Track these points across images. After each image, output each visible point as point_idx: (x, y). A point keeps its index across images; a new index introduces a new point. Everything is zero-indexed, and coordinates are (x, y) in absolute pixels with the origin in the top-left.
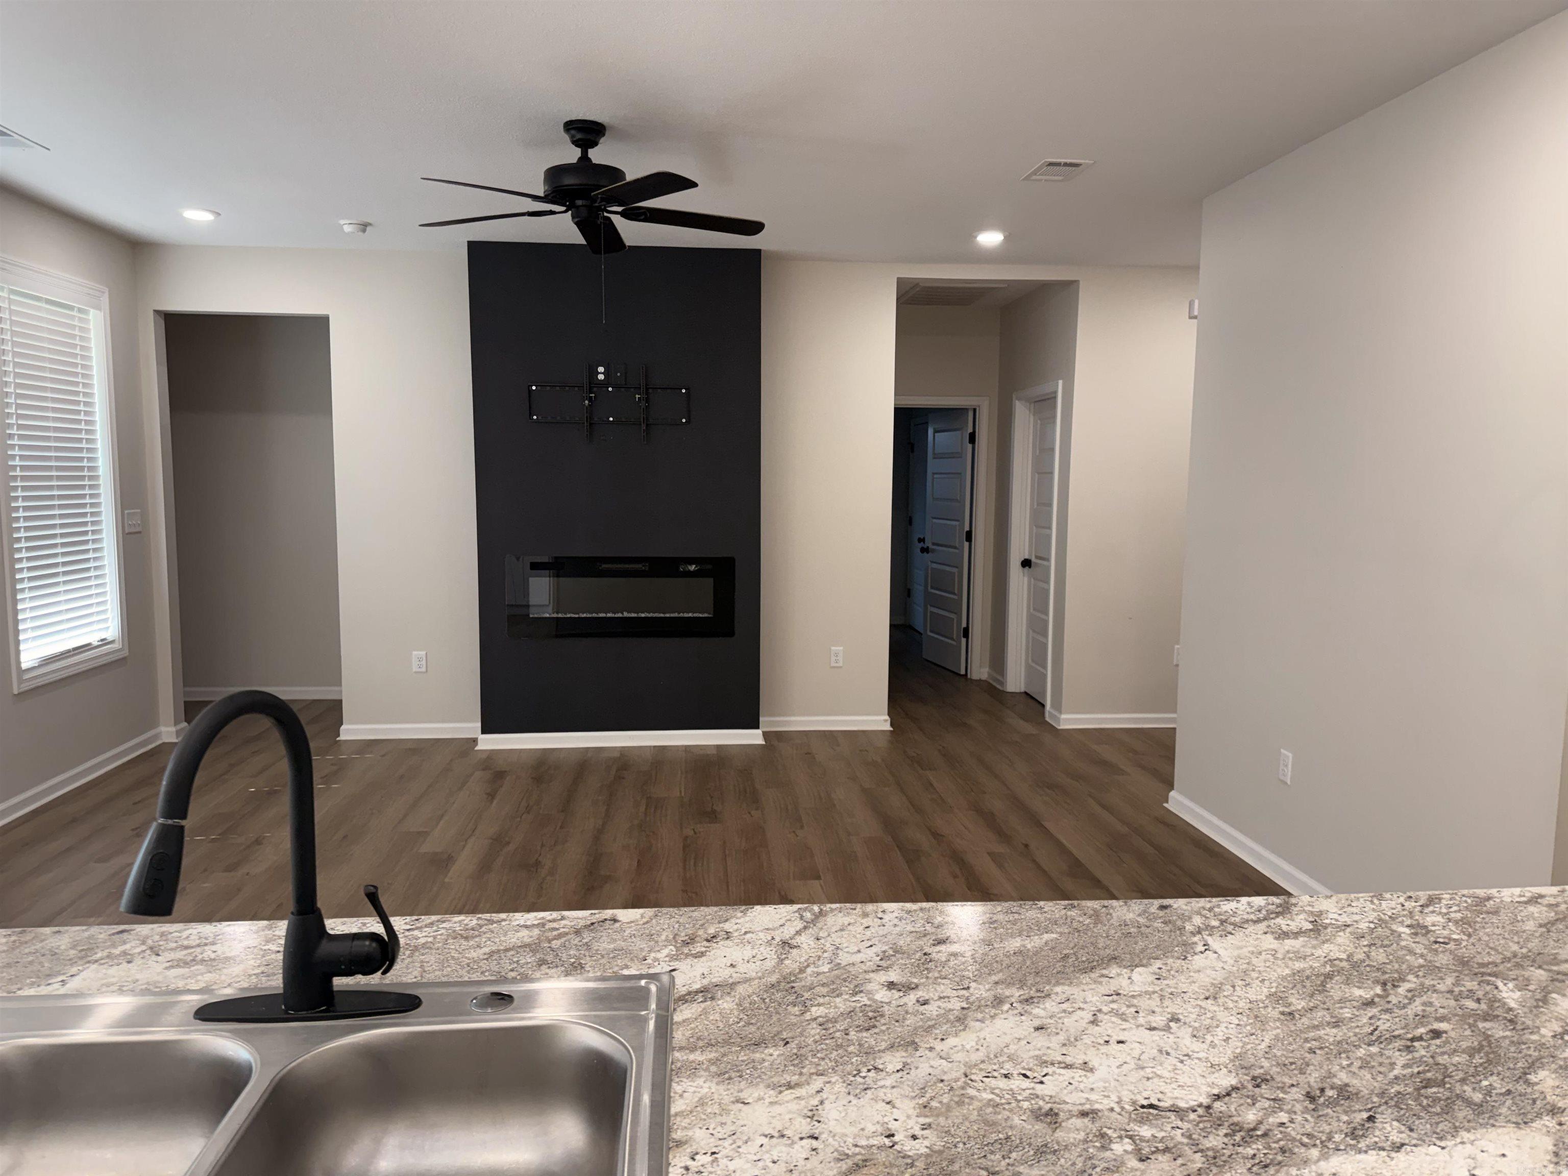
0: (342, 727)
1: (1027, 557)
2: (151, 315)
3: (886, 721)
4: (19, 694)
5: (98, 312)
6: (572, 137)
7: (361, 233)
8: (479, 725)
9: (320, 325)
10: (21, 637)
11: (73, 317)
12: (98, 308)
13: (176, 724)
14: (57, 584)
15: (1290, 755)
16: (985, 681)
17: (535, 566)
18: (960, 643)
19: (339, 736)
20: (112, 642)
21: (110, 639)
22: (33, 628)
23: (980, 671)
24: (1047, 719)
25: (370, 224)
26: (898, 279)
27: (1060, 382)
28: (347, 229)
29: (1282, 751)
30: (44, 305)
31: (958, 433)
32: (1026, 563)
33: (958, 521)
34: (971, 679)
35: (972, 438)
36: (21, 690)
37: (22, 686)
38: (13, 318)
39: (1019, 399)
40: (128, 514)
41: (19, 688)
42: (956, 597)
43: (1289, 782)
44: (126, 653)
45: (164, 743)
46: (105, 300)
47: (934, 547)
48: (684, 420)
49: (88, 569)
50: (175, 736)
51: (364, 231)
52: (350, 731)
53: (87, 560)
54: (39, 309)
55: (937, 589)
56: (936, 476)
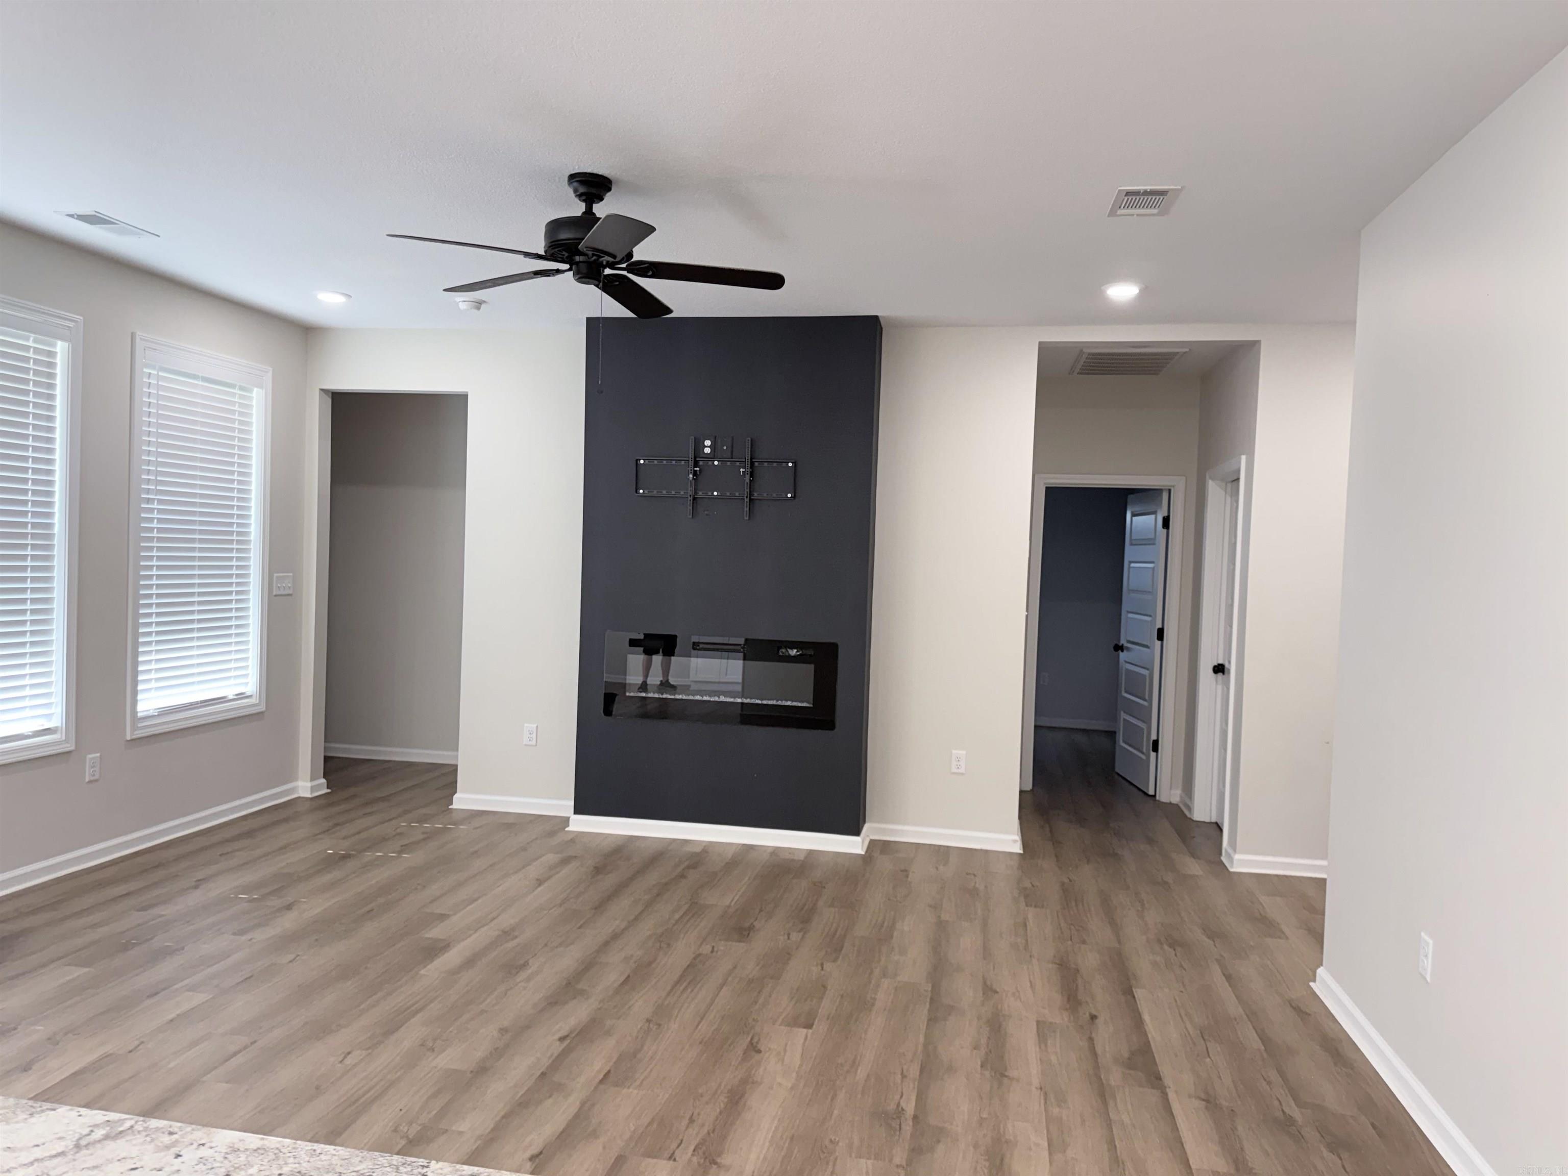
0: (456, 796)
1: (1221, 662)
2: (317, 393)
3: (1015, 841)
4: (132, 740)
5: (261, 390)
6: (575, 191)
7: (476, 311)
8: (572, 803)
9: (459, 401)
10: (140, 687)
11: (234, 395)
12: (260, 386)
13: (313, 779)
14: (192, 639)
15: (1431, 942)
16: (1177, 805)
17: (633, 643)
18: (1148, 757)
19: (452, 804)
20: (250, 697)
21: (248, 694)
22: (157, 680)
23: (1169, 793)
24: (1223, 859)
25: (484, 302)
26: (1040, 343)
27: (1244, 458)
28: (463, 306)
29: (1423, 934)
30: (201, 383)
31: (1153, 516)
32: (1219, 669)
33: (1150, 616)
34: (1159, 801)
35: (1166, 523)
36: (134, 737)
37: (136, 732)
38: (160, 393)
39: (1212, 479)
40: (277, 577)
41: (132, 734)
42: (1145, 704)
43: (1429, 979)
44: (262, 708)
45: (299, 798)
46: (268, 378)
47: (1129, 645)
48: (789, 495)
49: (230, 627)
50: (309, 792)
51: (478, 308)
52: (462, 801)
53: (230, 618)
54: (195, 386)
55: (1130, 694)
56: (1133, 565)
